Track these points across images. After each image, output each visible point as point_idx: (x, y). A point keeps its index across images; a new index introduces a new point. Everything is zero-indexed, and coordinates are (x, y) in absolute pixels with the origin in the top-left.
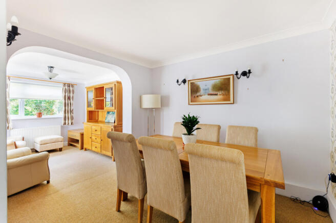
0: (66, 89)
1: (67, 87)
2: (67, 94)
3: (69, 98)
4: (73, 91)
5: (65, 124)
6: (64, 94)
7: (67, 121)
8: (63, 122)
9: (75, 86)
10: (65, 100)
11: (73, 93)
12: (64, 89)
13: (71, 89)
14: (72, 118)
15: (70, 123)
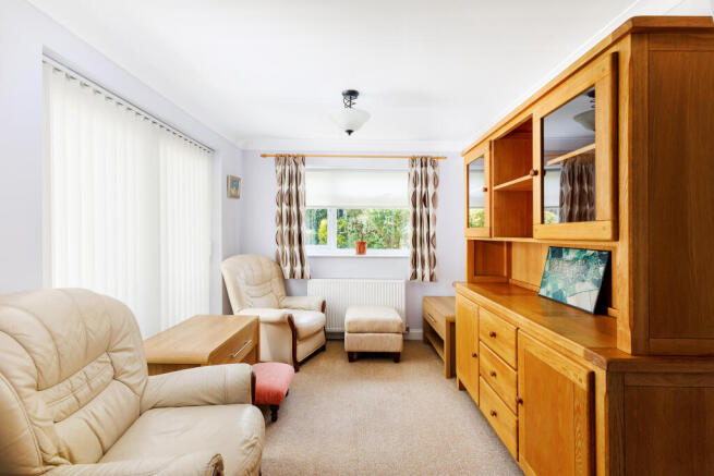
0: (416, 173)
1: (418, 169)
2: (418, 188)
3: (424, 200)
4: (436, 178)
5: (415, 276)
6: (412, 189)
7: (419, 270)
8: (409, 270)
9: (440, 162)
10: (415, 206)
11: (436, 186)
12: (412, 174)
13: (430, 171)
14: (433, 262)
15: (427, 277)
